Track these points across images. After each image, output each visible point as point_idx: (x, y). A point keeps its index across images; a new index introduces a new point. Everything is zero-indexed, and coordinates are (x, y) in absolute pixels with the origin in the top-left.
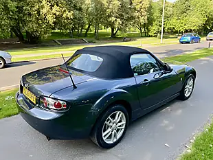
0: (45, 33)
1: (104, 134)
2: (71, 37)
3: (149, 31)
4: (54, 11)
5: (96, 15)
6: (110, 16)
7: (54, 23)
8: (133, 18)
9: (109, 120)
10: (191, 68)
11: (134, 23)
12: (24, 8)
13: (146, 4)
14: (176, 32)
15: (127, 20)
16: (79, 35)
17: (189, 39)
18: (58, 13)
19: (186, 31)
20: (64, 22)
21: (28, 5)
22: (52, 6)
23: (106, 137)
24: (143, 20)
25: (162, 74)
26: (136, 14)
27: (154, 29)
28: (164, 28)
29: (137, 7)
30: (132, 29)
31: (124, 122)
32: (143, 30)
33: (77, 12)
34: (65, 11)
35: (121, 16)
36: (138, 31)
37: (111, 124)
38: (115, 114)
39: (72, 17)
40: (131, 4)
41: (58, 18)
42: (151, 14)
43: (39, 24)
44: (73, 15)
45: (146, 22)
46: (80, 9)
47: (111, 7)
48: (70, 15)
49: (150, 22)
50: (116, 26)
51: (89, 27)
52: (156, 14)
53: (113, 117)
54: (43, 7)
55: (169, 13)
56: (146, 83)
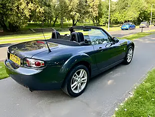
0: (23, 24)
1: (72, 86)
2: (43, 27)
3: (99, 21)
4: (29, 7)
5: (61, 11)
6: (71, 11)
7: (30, 16)
8: (88, 12)
9: (75, 75)
10: (131, 41)
11: (89, 16)
12: (7, 5)
13: (97, 2)
14: (119, 23)
15: (83, 14)
16: (49, 26)
17: (127, 26)
18: (32, 9)
19: (126, 22)
20: (38, 15)
21: (10, 2)
22: (28, 3)
23: (74, 88)
24: (95, 14)
25: (112, 44)
26: (90, 10)
27: (103, 20)
28: (110, 19)
29: (90, 4)
30: (88, 21)
31: (86, 78)
32: (95, 21)
33: (47, 8)
34: (38, 7)
35: (79, 11)
36: (92, 22)
37: (77, 79)
38: (80, 72)
39: (43, 12)
40: (86, 2)
41: (33, 12)
42: (101, 10)
43: (18, 17)
44: (44, 10)
45: (97, 15)
46: (49, 6)
47: (72, 4)
48: (42, 10)
49: (100, 15)
50: (76, 18)
51: (56, 19)
52: (104, 9)
53: (79, 73)
54: (21, 4)
55: (113, 9)
56: (101, 50)
